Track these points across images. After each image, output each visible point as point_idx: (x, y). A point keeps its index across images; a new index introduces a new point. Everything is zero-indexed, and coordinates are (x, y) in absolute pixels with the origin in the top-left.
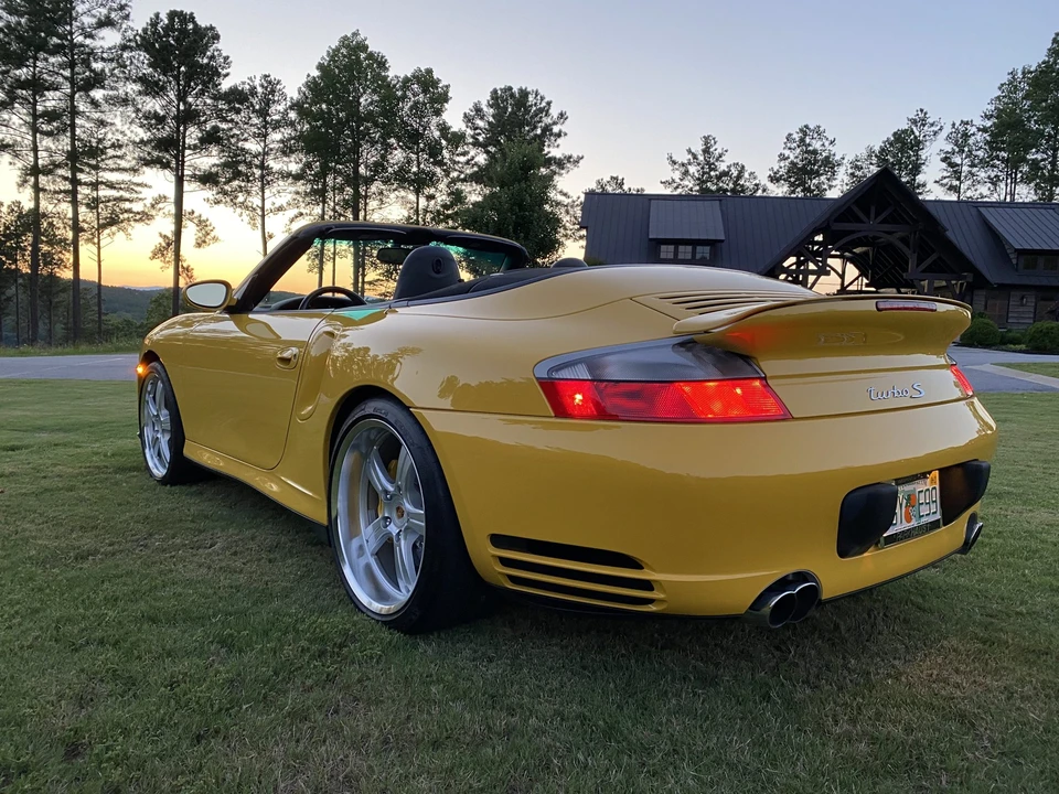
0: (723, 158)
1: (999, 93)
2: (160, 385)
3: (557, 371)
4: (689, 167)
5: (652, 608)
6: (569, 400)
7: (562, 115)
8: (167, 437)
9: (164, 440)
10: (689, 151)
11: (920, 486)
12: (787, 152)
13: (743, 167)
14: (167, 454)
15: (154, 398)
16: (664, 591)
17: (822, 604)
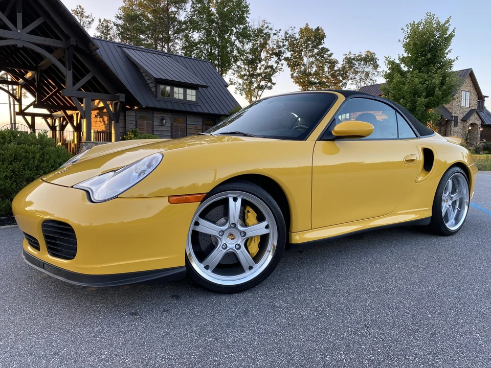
1: (124, 5)
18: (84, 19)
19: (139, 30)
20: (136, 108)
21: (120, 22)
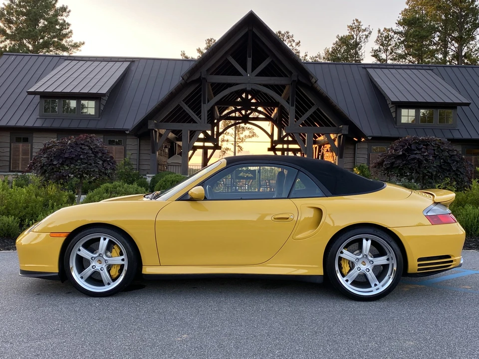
5: (451, 267)
18: (360, 33)
19: (417, 35)
20: (363, 139)
21: (401, 29)
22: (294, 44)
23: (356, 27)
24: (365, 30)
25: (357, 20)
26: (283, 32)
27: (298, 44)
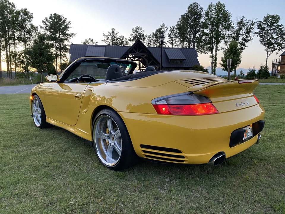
0: (118, 34)
1: (179, 20)
2: (37, 101)
3: (157, 102)
4: (109, 37)
5: (184, 163)
6: (161, 110)
7: (69, 22)
8: (40, 115)
9: (39, 116)
10: (109, 32)
11: (248, 128)
12: (133, 33)
13: (123, 37)
14: (40, 120)
15: (36, 105)
16: (188, 159)
17: (226, 159)
22: (142, 31)
23: (163, 26)
24: (166, 27)
25: (163, 24)
26: (138, 27)
27: (143, 31)
